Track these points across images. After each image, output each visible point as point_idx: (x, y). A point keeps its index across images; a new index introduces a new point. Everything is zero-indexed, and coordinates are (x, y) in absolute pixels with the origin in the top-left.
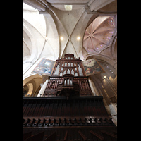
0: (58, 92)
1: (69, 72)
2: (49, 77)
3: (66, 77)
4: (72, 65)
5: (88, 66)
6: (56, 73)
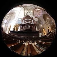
0: (24, 30)
1: (28, 23)
2: (21, 25)
4: (29, 20)
6: (23, 23)
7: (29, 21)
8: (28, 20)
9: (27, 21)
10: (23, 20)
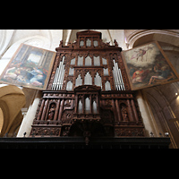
0: (63, 128)
1: (88, 80)
3: (82, 92)
4: (97, 61)
5: (138, 63)
7: (94, 70)
8: (88, 61)
9: (82, 70)
10: (55, 66)
